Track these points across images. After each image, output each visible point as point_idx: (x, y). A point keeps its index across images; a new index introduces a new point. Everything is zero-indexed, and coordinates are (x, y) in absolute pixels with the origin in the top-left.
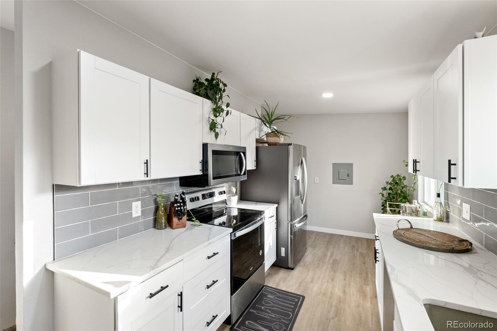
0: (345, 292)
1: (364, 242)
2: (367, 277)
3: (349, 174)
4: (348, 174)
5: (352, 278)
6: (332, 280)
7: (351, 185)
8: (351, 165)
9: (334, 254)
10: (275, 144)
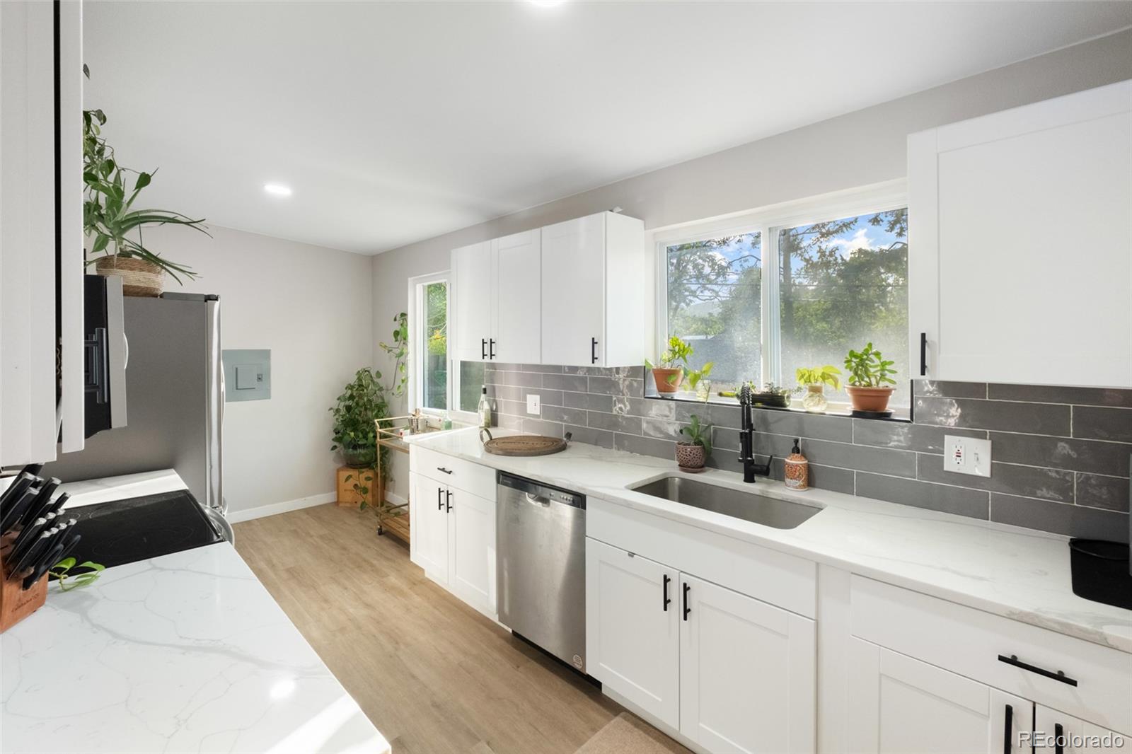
0: (367, 605)
1: (305, 517)
2: (372, 565)
3: (262, 375)
4: (258, 375)
5: (355, 579)
6: (326, 601)
7: (268, 400)
8: (266, 354)
9: (275, 561)
10: (150, 294)
